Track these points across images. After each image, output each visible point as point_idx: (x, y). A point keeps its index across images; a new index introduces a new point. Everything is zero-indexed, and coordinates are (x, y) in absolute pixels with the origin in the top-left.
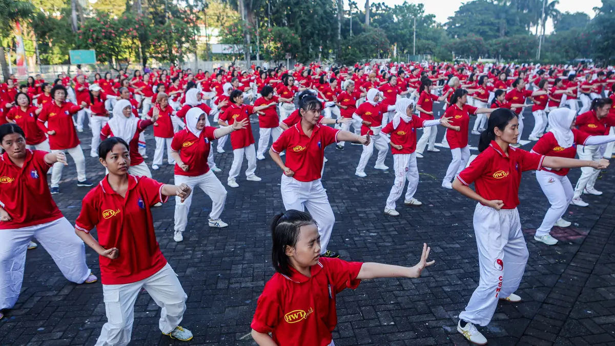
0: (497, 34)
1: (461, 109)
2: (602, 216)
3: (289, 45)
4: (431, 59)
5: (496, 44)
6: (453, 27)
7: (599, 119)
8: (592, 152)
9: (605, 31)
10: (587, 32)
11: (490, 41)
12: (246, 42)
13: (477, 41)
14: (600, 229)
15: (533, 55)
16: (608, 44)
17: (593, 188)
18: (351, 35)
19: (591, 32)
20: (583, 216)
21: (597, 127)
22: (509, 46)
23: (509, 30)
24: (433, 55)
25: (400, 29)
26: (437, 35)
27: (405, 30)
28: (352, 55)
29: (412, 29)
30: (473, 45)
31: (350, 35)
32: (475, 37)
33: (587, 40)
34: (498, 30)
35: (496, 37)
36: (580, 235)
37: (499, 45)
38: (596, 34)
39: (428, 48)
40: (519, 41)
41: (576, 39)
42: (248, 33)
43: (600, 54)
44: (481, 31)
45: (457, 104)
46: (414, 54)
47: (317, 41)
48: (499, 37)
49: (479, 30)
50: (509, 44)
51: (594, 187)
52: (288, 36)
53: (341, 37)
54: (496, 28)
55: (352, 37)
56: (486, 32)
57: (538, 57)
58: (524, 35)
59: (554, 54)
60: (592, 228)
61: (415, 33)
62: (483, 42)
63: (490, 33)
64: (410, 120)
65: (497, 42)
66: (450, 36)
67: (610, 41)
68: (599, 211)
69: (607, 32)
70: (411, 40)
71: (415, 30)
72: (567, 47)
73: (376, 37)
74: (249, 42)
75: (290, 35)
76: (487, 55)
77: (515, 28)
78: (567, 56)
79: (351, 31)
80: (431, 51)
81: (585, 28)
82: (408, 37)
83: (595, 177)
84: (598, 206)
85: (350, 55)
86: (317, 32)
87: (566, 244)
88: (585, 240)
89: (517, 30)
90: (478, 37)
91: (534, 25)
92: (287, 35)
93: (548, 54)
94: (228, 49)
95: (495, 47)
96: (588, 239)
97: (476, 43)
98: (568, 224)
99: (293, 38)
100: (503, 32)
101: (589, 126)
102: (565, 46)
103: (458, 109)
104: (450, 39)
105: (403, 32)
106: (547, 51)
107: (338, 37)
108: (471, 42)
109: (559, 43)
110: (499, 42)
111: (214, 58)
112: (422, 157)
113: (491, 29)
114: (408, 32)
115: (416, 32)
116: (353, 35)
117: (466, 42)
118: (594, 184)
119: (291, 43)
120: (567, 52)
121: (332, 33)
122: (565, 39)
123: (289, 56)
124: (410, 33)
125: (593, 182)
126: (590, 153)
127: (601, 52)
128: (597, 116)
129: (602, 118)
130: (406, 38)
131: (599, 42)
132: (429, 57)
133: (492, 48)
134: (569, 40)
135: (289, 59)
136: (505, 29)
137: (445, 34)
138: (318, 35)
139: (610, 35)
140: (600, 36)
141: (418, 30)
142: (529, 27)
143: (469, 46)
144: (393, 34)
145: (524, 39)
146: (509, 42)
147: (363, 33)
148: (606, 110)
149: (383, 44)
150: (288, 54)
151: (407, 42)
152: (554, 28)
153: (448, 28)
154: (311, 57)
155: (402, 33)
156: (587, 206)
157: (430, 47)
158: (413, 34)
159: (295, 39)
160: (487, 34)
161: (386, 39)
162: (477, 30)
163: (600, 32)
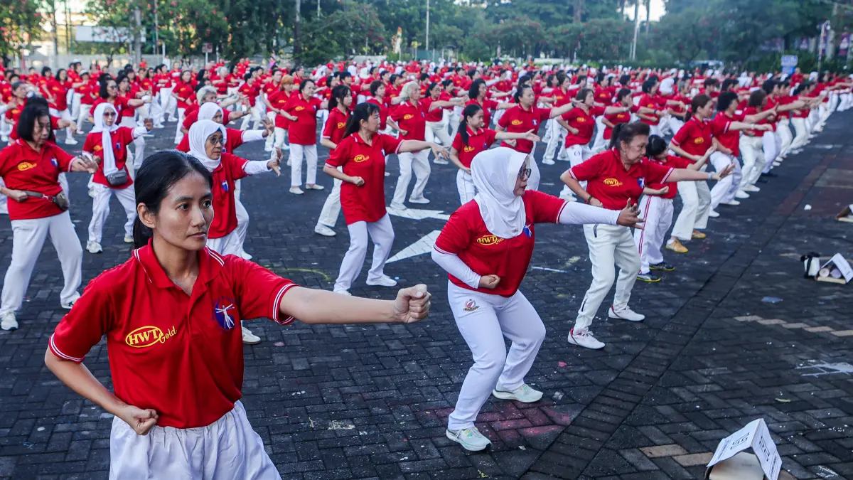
0: (569, 17)
1: (370, 143)
2: (622, 374)
3: (208, 30)
4: (455, 58)
5: (562, 34)
6: (496, 4)
7: (627, 167)
8: (613, 236)
9: (741, 15)
10: (712, 15)
11: (554, 29)
12: (134, 23)
13: (531, 28)
14: (604, 408)
15: (624, 53)
16: (745, 36)
17: (625, 306)
18: (319, 15)
19: (718, 15)
20: (583, 372)
21: (621, 184)
22: (585, 37)
23: (588, 11)
24: (458, 50)
25: (404, 7)
26: (469, 19)
27: (412, 8)
28: (319, 48)
29: (423, 7)
30: (525, 35)
31: (317, 14)
32: (527, 22)
33: (711, 29)
34: (571, 11)
35: (566, 21)
36: (554, 423)
37: (568, 35)
38: (726, 18)
39: (450, 38)
40: (600, 30)
41: (694, 26)
42: (137, 8)
43: (733, 53)
44: (541, 12)
45: (360, 134)
46: (427, 48)
47: (257, 24)
48: (571, 21)
49: (538, 10)
50: (584, 34)
51: (629, 304)
52: (206, 14)
53: (300, 18)
54: (567, 8)
55: (320, 17)
56: (549, 14)
57: (633, 56)
58: (611, 19)
59: (661, 52)
60: (588, 407)
61: (428, 13)
62: (542, 30)
63: (557, 16)
64: (216, 166)
65: (564, 31)
66: (492, 19)
67: (749, 32)
68: (621, 361)
69: (743, 17)
70: (421, 26)
71: (428, 7)
72: (679, 40)
73: (361, 19)
74: (139, 23)
75: (209, 12)
76: (552, 53)
77: (599, 8)
78: (680, 56)
79: (319, 8)
80: (456, 44)
81: (709, 9)
82: (417, 20)
83: (630, 284)
84: (625, 347)
85: (315, 49)
86: (257, 8)
87: (511, 449)
88: (557, 439)
89: (603, 12)
90: (536, 22)
91: (631, 4)
92: (203, 12)
93: (650, 51)
94: (99, 35)
95: (562, 38)
96: (565, 438)
97: (529, 31)
98: (536, 395)
99: (212, 17)
100: (578, 13)
101: (607, 181)
102: (676, 39)
103: (361, 143)
104: (490, 24)
105: (408, 10)
106: (648, 47)
107: (295, 17)
108: (522, 30)
109: (666, 34)
110: (568, 30)
111: (94, 49)
112: (332, 233)
113: (558, 10)
114: (416, 11)
115: (431, 11)
116: (322, 15)
117: (513, 29)
118: (627, 300)
119: (211, 27)
120: (679, 48)
121: (285, 10)
122: (676, 26)
123: (209, 48)
124: (421, 13)
125: (626, 295)
126: (608, 237)
127: (736, 49)
128: (623, 161)
129: (632, 164)
130: (413, 21)
131: (730, 34)
132: (451, 53)
133: (556, 41)
134: (682, 28)
135: (209, 54)
136: (582, 8)
137: (481, 17)
138: (259, 13)
139: (748, 20)
140: (734, 22)
141: (434, 9)
142: (622, 6)
143: (518, 35)
144: (393, 14)
145: (609, 25)
146: (583, 30)
147: (340, 12)
148: (637, 149)
149: (372, 31)
150: (206, 44)
151: (416, 28)
152: (666, 9)
153: (488, 6)
154: (247, 50)
155: (406, 14)
156: (602, 349)
157: (453, 36)
158: (425, 15)
159: (219, 19)
160: (552, 16)
161: (378, 21)
162: (535, 10)
163: (732, 17)
